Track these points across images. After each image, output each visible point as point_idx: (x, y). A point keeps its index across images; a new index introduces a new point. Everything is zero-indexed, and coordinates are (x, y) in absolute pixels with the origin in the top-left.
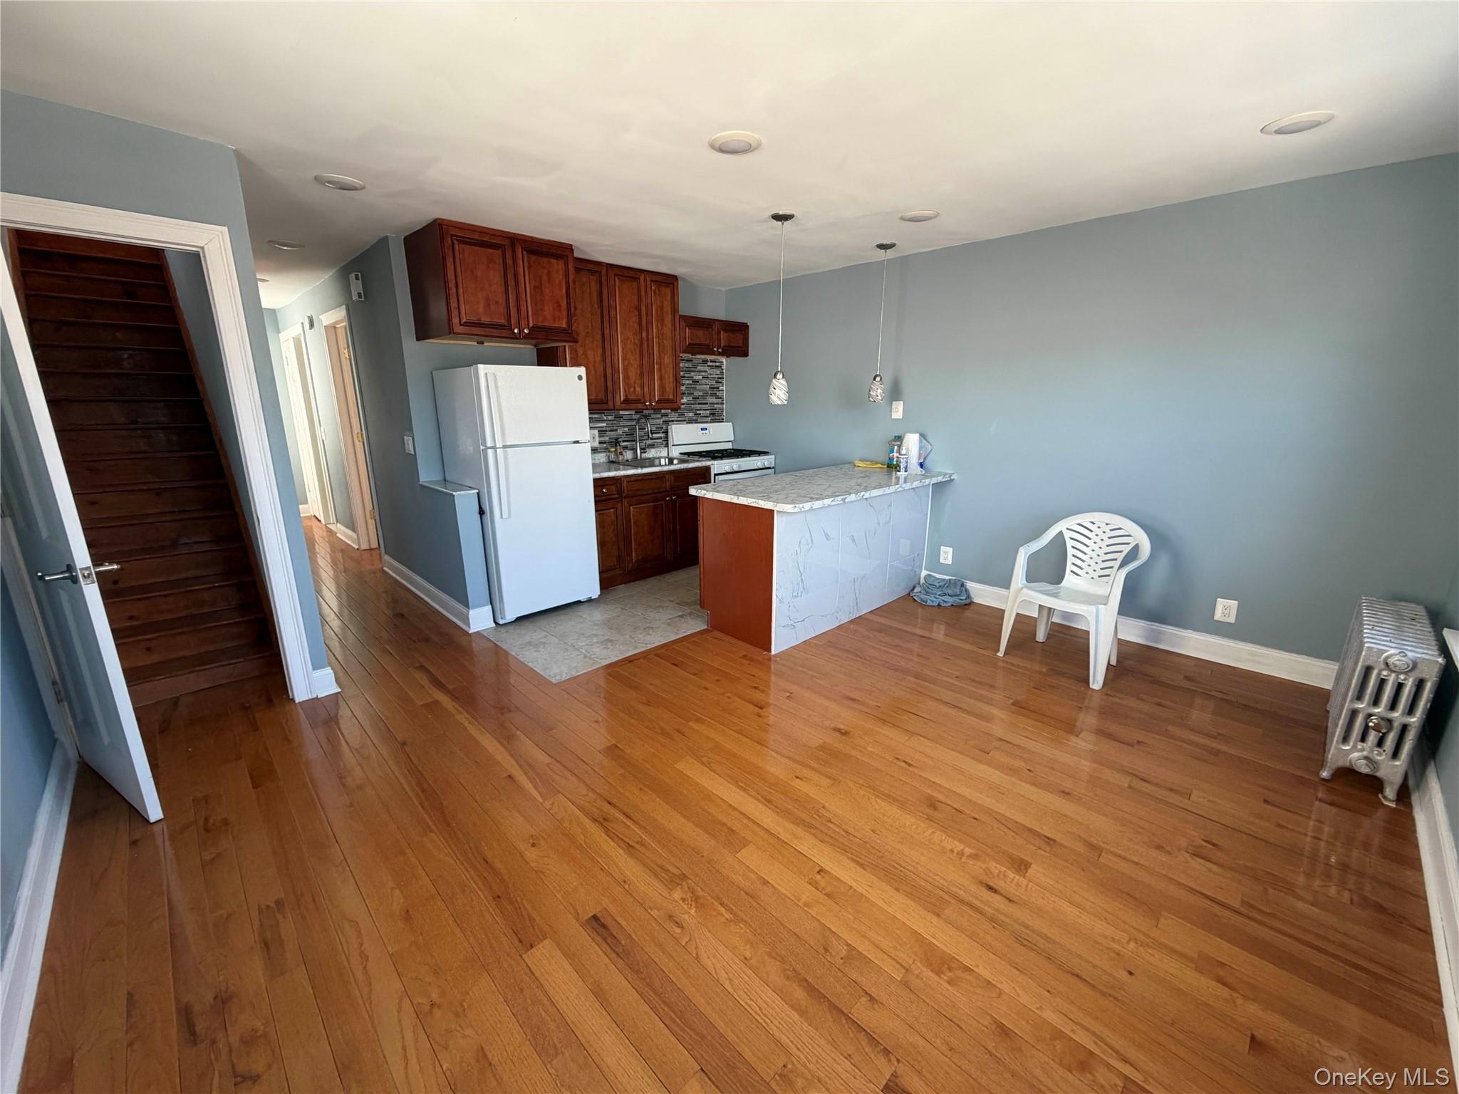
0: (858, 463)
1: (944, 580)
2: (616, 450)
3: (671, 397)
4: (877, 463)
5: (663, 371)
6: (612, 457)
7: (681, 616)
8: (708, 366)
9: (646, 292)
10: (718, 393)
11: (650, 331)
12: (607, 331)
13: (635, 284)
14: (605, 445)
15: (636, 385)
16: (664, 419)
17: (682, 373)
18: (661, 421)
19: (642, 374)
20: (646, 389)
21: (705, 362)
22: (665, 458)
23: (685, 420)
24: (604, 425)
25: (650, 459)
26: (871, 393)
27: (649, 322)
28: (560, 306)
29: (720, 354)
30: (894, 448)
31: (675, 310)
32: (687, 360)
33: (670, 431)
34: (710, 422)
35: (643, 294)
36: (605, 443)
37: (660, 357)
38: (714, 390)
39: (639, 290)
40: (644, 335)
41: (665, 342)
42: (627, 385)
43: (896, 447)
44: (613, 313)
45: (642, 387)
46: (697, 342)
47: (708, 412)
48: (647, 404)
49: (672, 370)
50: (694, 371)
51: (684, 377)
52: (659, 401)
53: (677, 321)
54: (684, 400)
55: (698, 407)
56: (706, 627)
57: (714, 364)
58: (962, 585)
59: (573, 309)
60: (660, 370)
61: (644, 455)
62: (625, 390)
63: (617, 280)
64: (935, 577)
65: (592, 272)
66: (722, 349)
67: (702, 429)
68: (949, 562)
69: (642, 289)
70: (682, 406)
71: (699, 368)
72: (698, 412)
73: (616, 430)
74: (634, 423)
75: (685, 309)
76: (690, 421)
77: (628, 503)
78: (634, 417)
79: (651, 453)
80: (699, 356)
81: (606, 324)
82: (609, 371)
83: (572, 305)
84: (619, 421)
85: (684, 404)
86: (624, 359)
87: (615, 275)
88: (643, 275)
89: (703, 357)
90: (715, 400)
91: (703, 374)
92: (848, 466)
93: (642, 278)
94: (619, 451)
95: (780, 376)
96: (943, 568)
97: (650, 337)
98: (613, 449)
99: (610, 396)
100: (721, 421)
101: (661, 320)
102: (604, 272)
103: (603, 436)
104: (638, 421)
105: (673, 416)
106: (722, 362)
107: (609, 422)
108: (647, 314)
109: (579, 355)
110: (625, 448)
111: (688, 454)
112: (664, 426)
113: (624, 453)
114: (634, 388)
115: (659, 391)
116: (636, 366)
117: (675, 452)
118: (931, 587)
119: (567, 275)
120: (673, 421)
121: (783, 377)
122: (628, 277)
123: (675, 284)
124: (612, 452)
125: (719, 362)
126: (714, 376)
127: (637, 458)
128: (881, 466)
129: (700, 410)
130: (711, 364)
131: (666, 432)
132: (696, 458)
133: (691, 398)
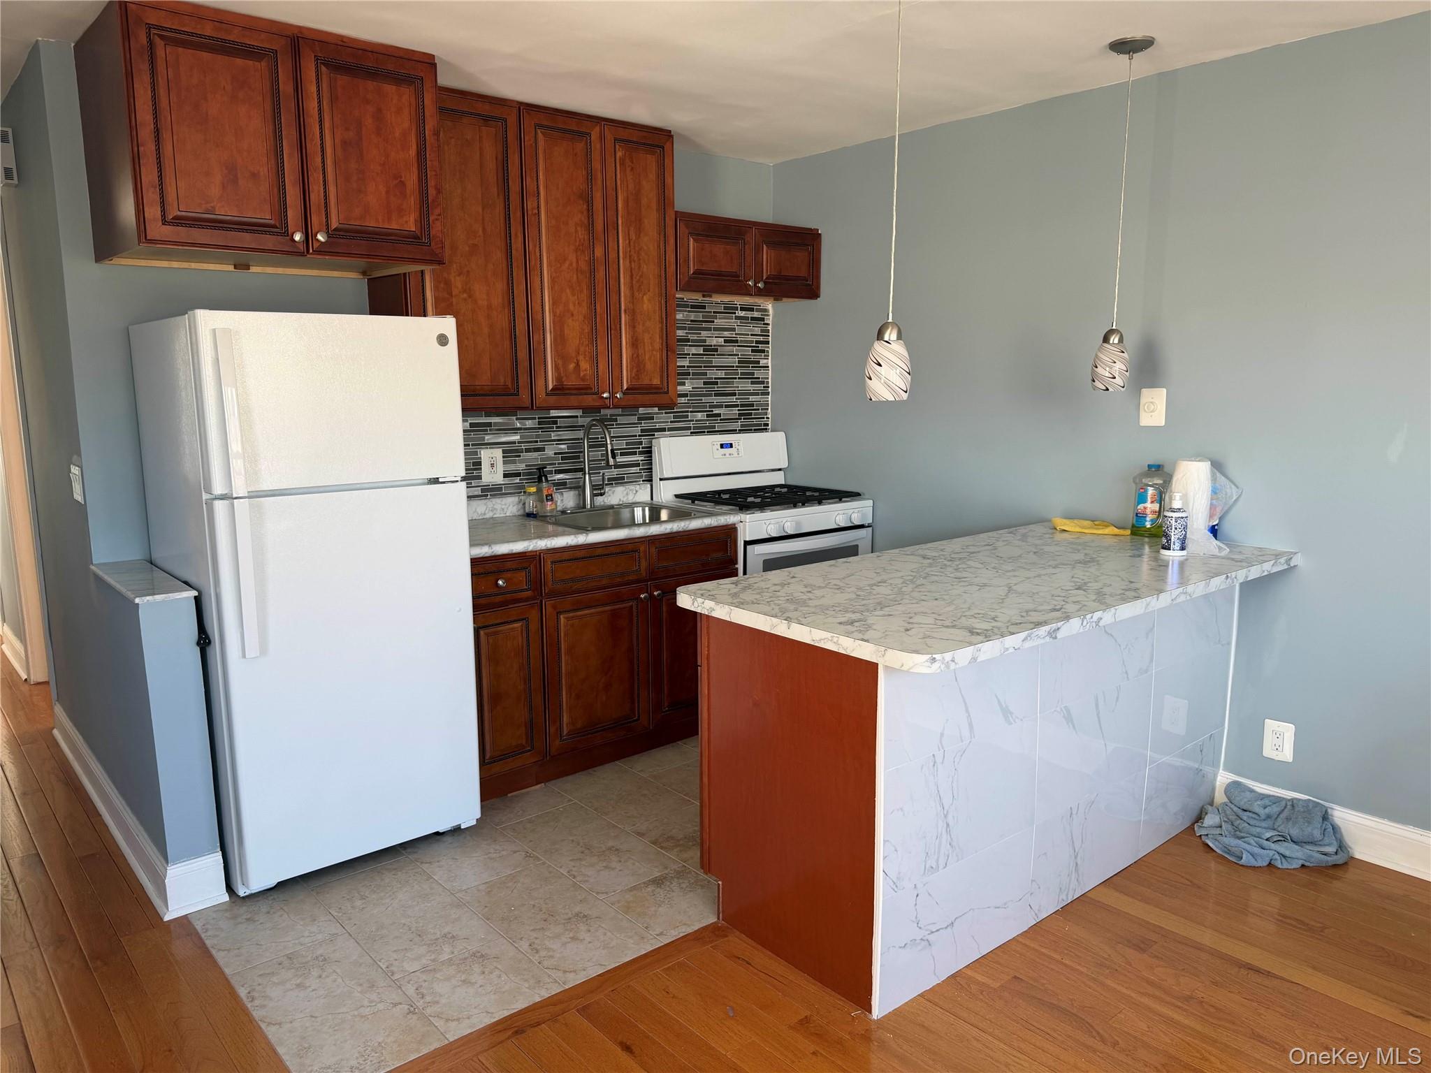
0: (1062, 524)
1: (1277, 800)
2: (539, 491)
3: (656, 381)
4: (1106, 524)
5: (640, 328)
6: (531, 504)
7: (658, 882)
8: (737, 318)
9: (603, 161)
10: (758, 374)
11: (612, 244)
12: (517, 244)
13: (580, 146)
14: (517, 480)
15: (581, 358)
16: (645, 425)
17: (680, 333)
18: (637, 431)
19: (594, 333)
20: (602, 365)
21: (730, 309)
22: (642, 504)
23: (689, 428)
24: (516, 438)
25: (612, 507)
26: (1100, 370)
27: (611, 227)
28: (403, 184)
29: (760, 293)
30: (1146, 491)
31: (665, 198)
32: (693, 307)
33: (655, 449)
34: (741, 431)
35: (597, 165)
36: (518, 475)
37: (633, 299)
38: (749, 368)
39: (588, 161)
40: (599, 252)
41: (645, 268)
42: (560, 355)
43: (1151, 491)
44: (530, 204)
45: (595, 361)
46: (712, 267)
47: (735, 411)
48: (605, 395)
49: (659, 325)
50: (709, 329)
51: (688, 340)
52: (631, 390)
53: (670, 222)
54: (688, 387)
55: (715, 400)
56: (712, 919)
57: (749, 314)
58: (1326, 817)
59: (432, 192)
60: (632, 325)
61: (599, 501)
62: (556, 367)
63: (540, 134)
64: (1252, 791)
65: (486, 119)
66: (765, 283)
67: (722, 446)
68: (1287, 754)
69: (596, 155)
70: (683, 400)
71: (719, 322)
72: (716, 411)
73: (542, 449)
74: (580, 434)
75: (686, 199)
76: (698, 431)
77: (554, 607)
78: (581, 421)
79: (616, 496)
80: (718, 298)
81: (516, 228)
82: (521, 327)
83: (431, 183)
84: (550, 430)
85: (685, 395)
86: (554, 303)
87: (538, 126)
88: (597, 129)
89: (727, 299)
90: (751, 387)
91: (726, 334)
92: (1039, 529)
93: (595, 135)
94: (545, 493)
95: (891, 335)
96: (1272, 771)
97: (612, 255)
98: (533, 489)
99: (523, 379)
100: (763, 428)
101: (636, 222)
102: (512, 120)
103: (514, 462)
104: (587, 429)
105: (663, 419)
106: (766, 310)
107: (527, 433)
108: (605, 208)
109: (455, 292)
110: (561, 485)
111: (694, 497)
112: (644, 440)
113: (557, 497)
114: (578, 364)
115: (630, 370)
116: (581, 318)
117: (666, 493)
118: (1245, 816)
119: (420, 120)
120: (664, 430)
121: (899, 337)
122: (565, 131)
123: (667, 146)
124: (530, 494)
125: (758, 310)
126: (750, 338)
127: (584, 506)
128: (1116, 531)
129: (721, 406)
130: (742, 314)
131: (648, 452)
132: (708, 507)
133: (700, 383)
